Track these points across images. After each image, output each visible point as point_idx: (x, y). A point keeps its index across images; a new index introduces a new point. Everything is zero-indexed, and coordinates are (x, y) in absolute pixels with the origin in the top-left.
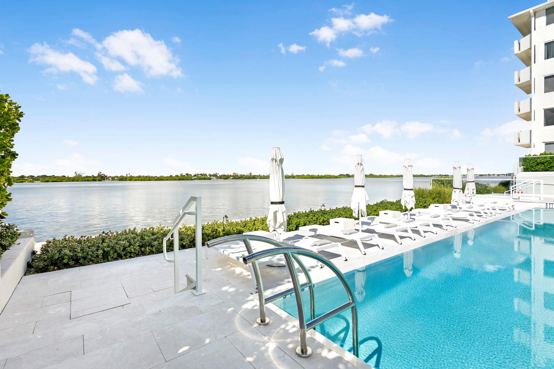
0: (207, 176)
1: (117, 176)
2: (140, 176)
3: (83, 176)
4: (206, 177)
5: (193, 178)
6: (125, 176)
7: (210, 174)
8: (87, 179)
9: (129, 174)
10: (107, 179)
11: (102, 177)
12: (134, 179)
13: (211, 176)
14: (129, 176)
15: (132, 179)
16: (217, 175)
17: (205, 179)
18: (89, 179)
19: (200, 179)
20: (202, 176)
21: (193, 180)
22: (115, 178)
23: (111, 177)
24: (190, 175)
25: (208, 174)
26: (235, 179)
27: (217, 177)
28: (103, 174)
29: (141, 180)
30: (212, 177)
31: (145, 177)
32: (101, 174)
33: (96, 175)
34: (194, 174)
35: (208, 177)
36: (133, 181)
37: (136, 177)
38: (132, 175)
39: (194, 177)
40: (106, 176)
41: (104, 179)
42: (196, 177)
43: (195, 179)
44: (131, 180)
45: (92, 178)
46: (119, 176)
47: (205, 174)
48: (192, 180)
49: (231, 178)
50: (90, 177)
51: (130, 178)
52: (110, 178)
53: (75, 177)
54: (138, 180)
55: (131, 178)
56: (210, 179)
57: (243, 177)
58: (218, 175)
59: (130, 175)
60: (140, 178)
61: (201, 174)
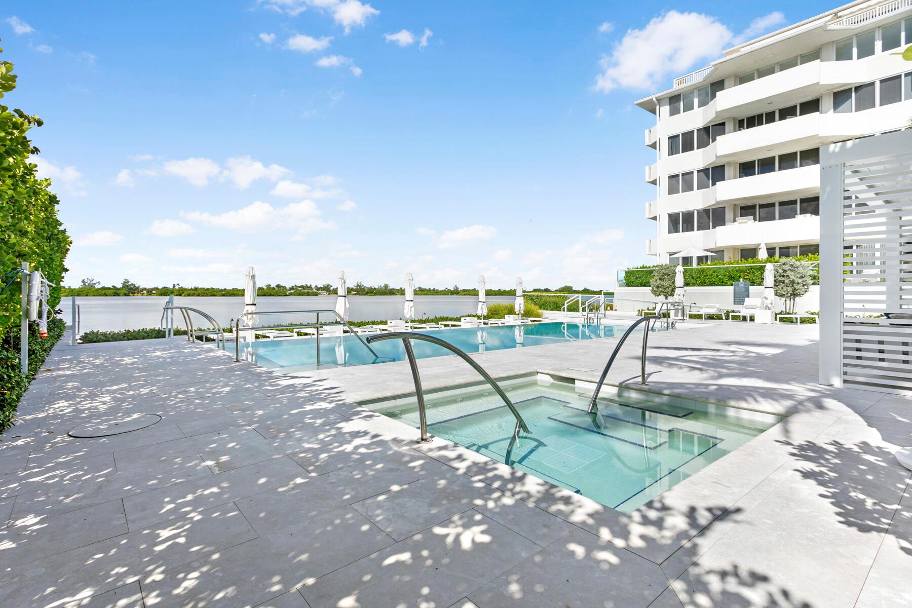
0: (312, 290)
1: (157, 288)
2: (196, 289)
3: (97, 286)
4: (310, 291)
5: (288, 293)
6: (172, 287)
7: (316, 286)
8: (104, 292)
9: (178, 285)
10: (138, 292)
11: (131, 288)
12: (185, 293)
13: (318, 290)
14: (177, 287)
15: (183, 293)
16: (329, 289)
17: (309, 295)
18: (108, 292)
19: (300, 295)
20: (304, 289)
21: (287, 296)
22: (154, 292)
23: (145, 289)
24: (283, 287)
25: (313, 287)
26: (360, 295)
27: (330, 291)
28: (132, 284)
29: (198, 296)
30: (320, 291)
31: (205, 290)
32: (130, 283)
33: (119, 286)
34: (290, 287)
35: (314, 290)
36: (185, 296)
37: (189, 290)
38: (184, 287)
39: (290, 292)
40: (138, 288)
41: (134, 293)
42: (292, 291)
43: (291, 294)
44: (180, 295)
45: (112, 291)
46: (160, 287)
47: (309, 285)
48: (284, 296)
49: (353, 293)
50: (109, 289)
51: (179, 291)
52: (145, 292)
53: (82, 288)
54: (193, 296)
55: (181, 292)
56: (317, 295)
57: (372, 293)
58: (332, 289)
59: (180, 286)
60: (196, 292)
61: (302, 287)
